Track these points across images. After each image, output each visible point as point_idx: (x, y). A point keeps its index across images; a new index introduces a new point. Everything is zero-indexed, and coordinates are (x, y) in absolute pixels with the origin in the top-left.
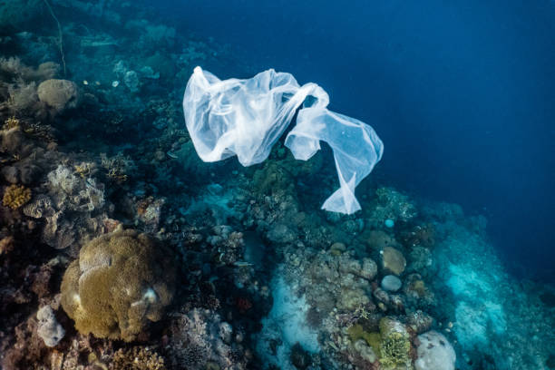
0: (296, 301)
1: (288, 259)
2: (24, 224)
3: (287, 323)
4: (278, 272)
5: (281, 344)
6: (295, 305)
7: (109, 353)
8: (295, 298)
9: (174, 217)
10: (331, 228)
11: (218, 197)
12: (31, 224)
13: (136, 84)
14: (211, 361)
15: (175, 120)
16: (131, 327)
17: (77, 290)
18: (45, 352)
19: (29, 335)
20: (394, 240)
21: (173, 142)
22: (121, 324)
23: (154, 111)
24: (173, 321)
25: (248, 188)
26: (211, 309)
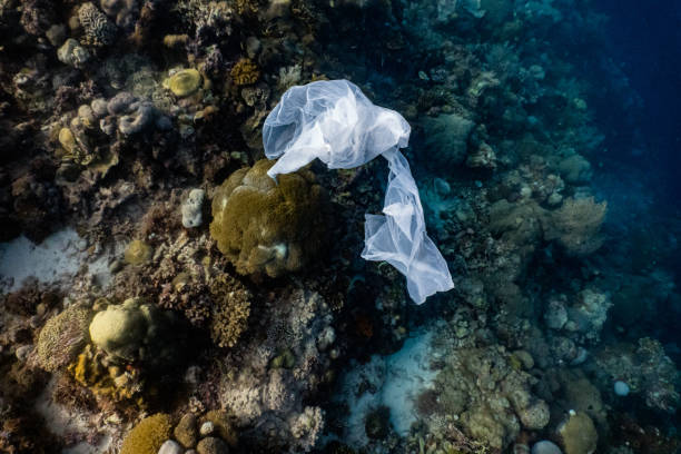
0: (424, 369)
1: (455, 321)
2: (235, 103)
3: (399, 381)
4: (433, 324)
5: (373, 393)
6: (421, 372)
7: (220, 267)
8: (427, 365)
9: (371, 188)
10: (537, 332)
11: (438, 197)
12: (240, 108)
13: (449, 13)
14: (292, 351)
15: (458, 81)
16: (248, 263)
17: (228, 195)
18: (179, 227)
19: (178, 202)
20: (604, 414)
21: (434, 105)
22: (242, 253)
23: (442, 56)
24: (290, 286)
25: (478, 211)
26: (329, 305)
